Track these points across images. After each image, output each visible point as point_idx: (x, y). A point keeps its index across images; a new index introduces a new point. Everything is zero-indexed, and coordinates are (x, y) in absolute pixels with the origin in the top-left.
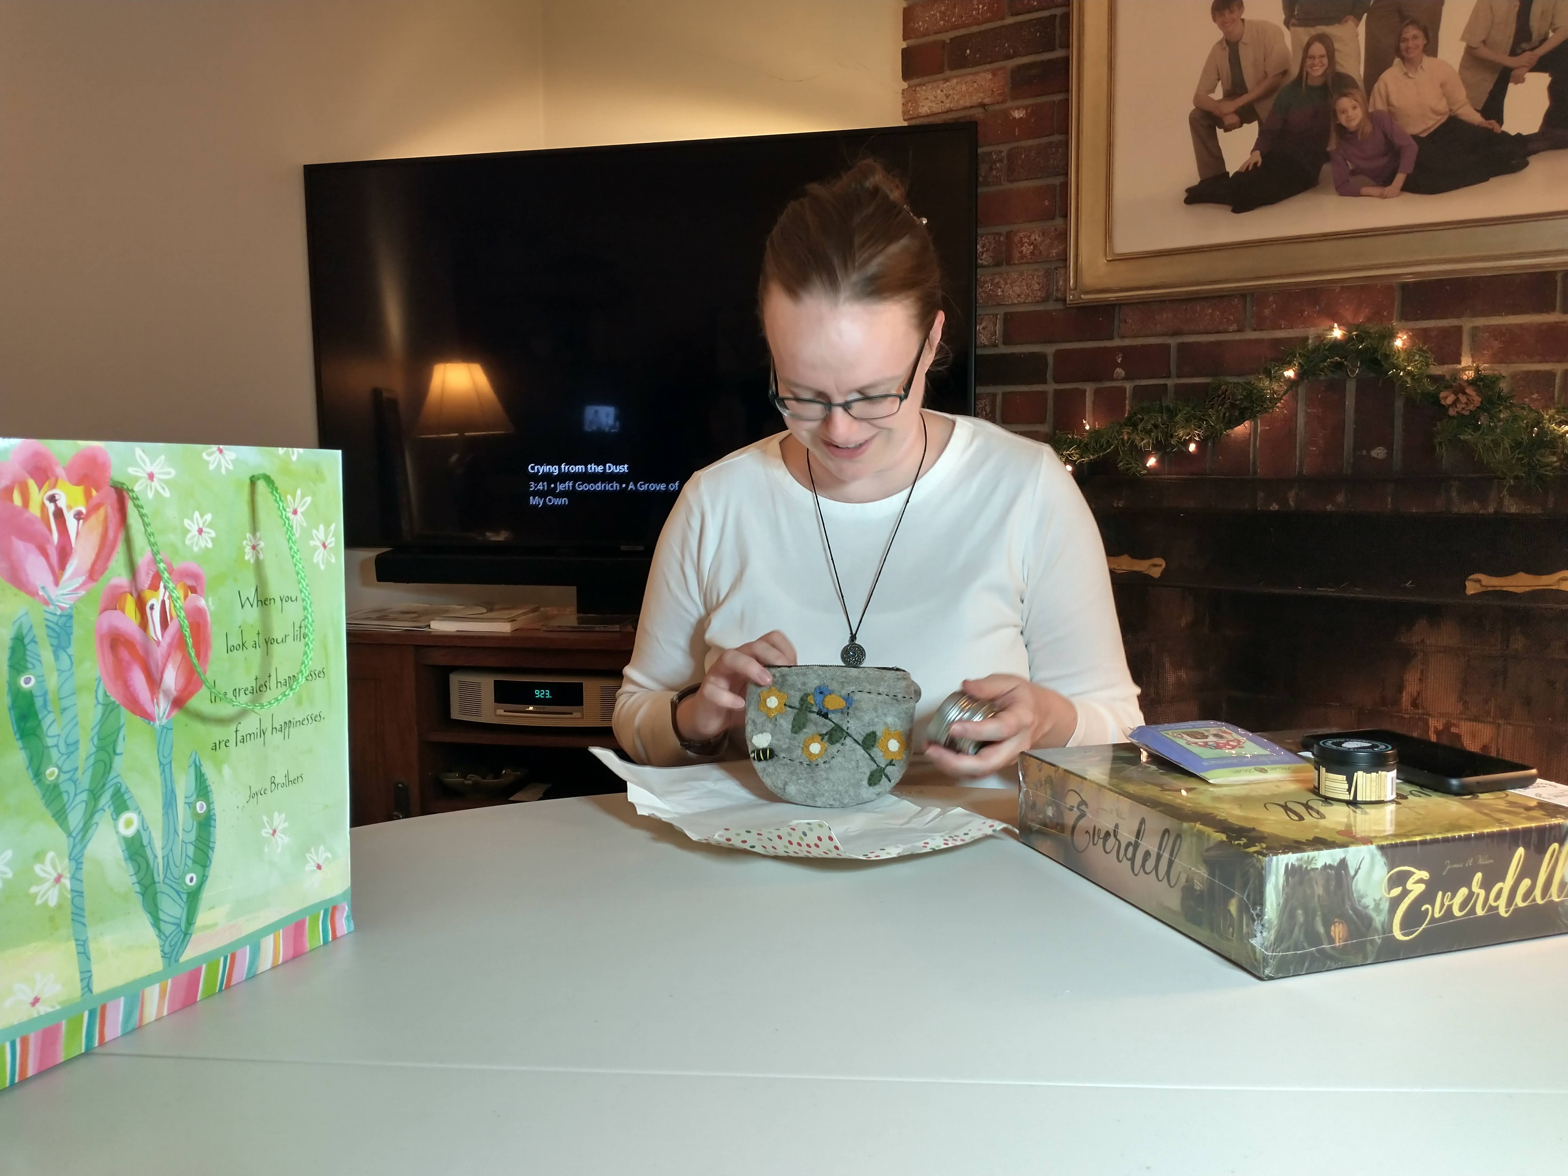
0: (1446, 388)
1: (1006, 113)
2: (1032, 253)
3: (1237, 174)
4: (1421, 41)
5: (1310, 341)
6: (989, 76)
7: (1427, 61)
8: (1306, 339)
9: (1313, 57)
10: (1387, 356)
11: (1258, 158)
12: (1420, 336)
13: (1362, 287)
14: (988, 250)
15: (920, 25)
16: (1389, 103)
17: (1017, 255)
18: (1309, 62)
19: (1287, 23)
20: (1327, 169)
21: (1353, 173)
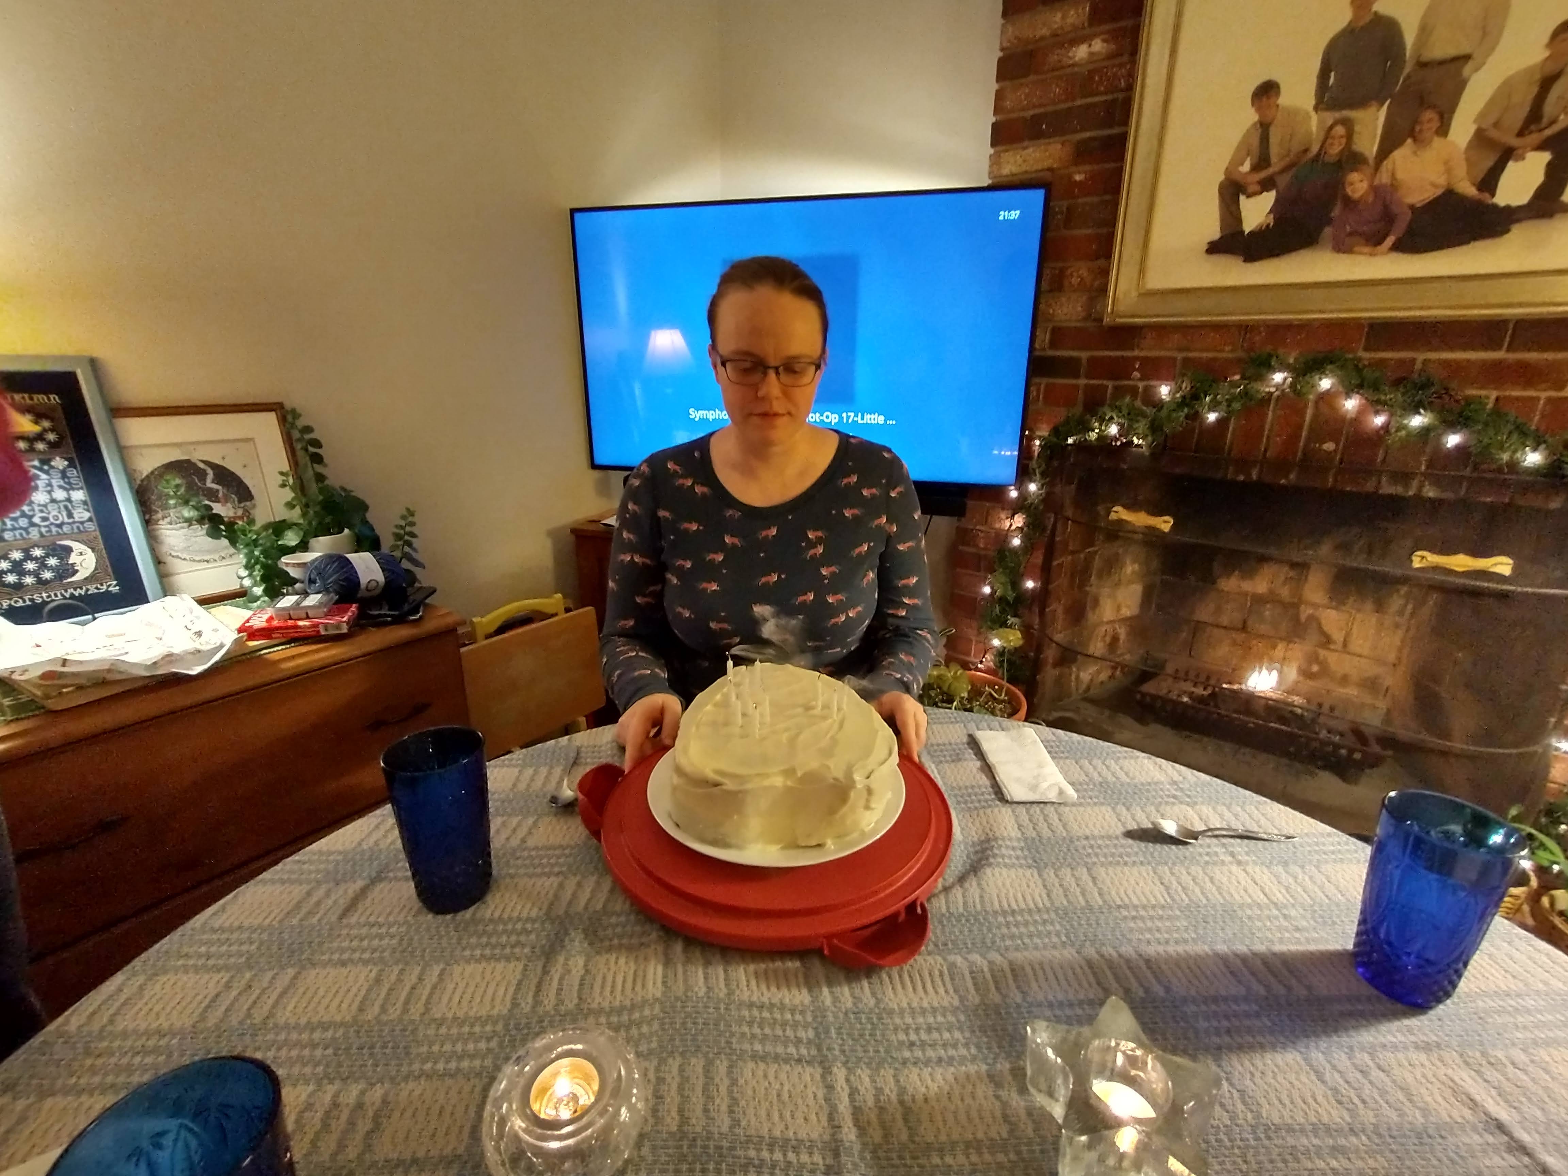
1: (1070, 177)
3: (1252, 233)
4: (1436, 124)
6: (1059, 146)
7: (1437, 142)
9: (1333, 138)
11: (1271, 220)
15: (1008, 104)
16: (1394, 178)
18: (1329, 141)
19: (1316, 108)
20: (1328, 231)
21: (1351, 234)
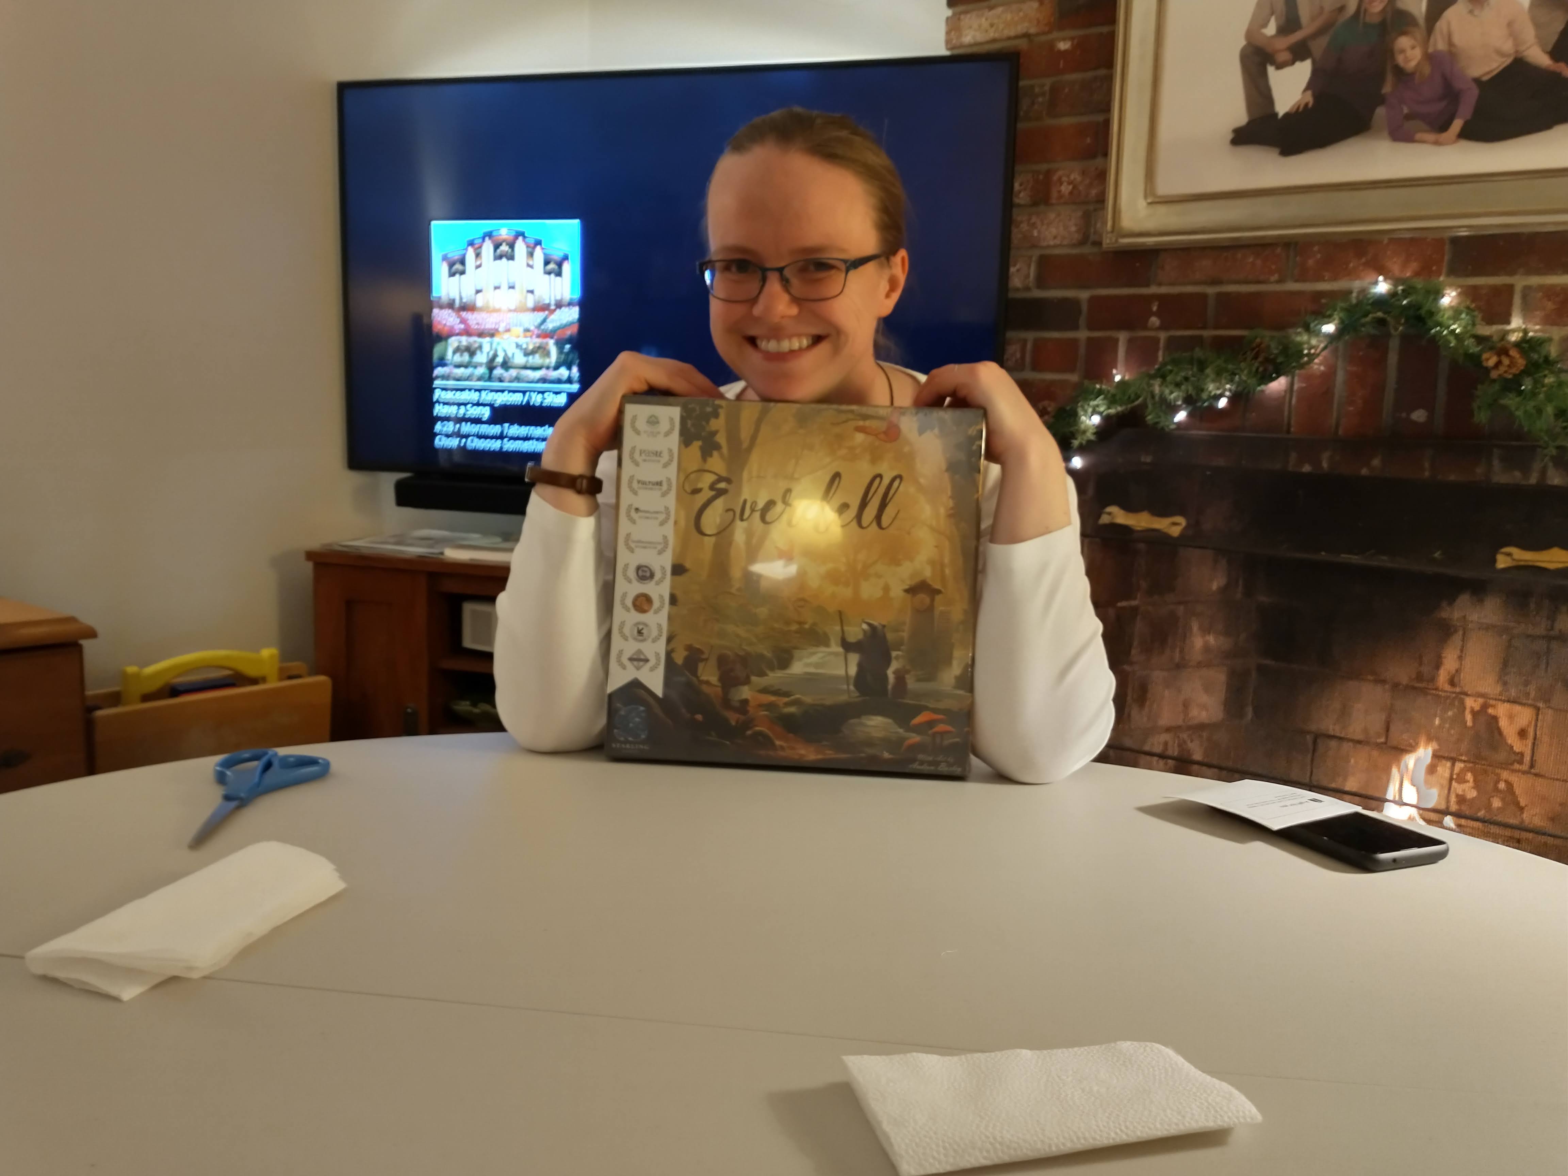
0: (1491, 348)
1: (1051, 45)
2: (1071, 193)
3: (1287, 115)
5: (1354, 295)
6: (1036, 5)
8: (1350, 292)
10: (1431, 314)
11: (1309, 98)
12: (1470, 293)
13: (1412, 240)
14: (1025, 189)
16: (1451, 44)
17: (1054, 194)
20: (1380, 112)
21: (1408, 117)
